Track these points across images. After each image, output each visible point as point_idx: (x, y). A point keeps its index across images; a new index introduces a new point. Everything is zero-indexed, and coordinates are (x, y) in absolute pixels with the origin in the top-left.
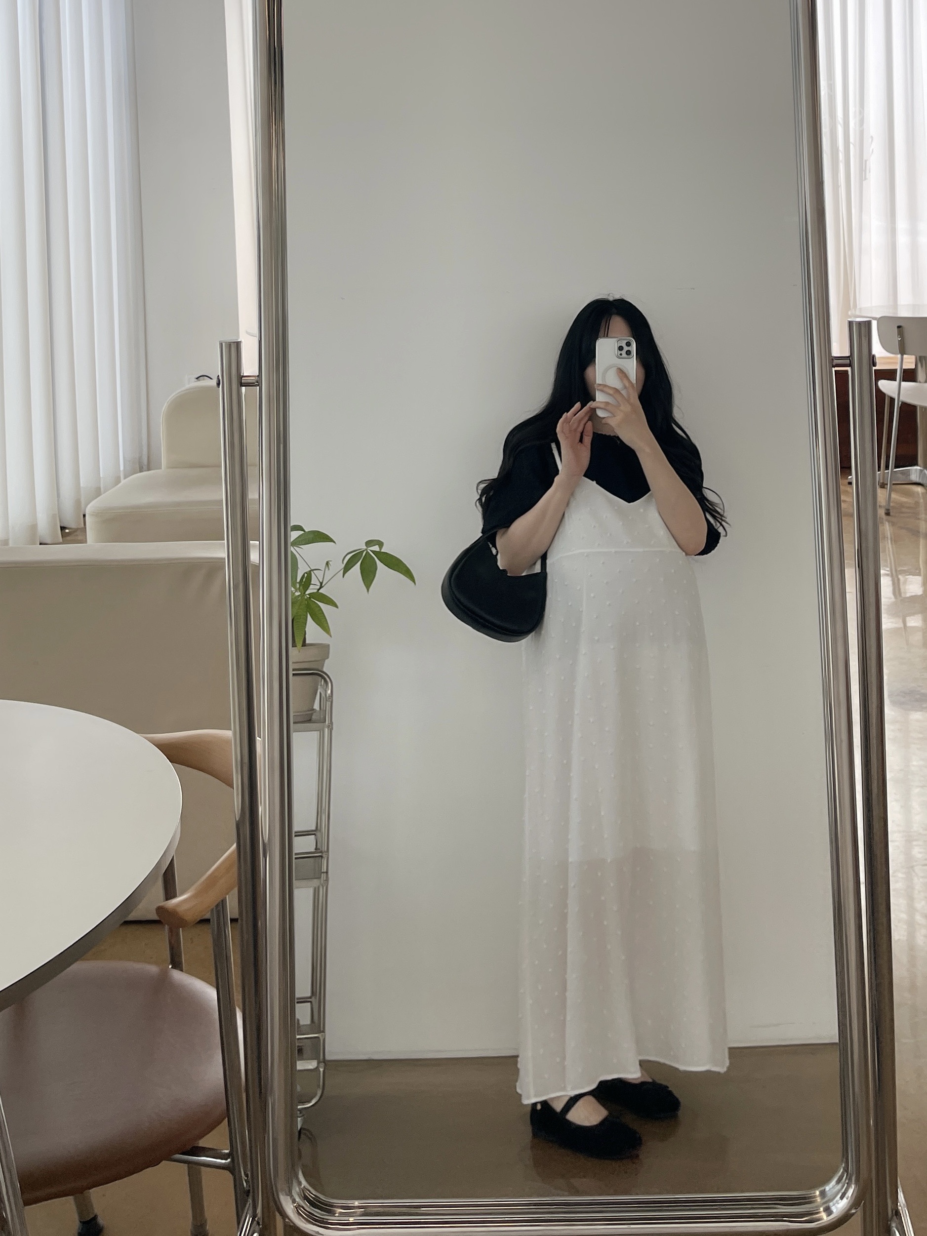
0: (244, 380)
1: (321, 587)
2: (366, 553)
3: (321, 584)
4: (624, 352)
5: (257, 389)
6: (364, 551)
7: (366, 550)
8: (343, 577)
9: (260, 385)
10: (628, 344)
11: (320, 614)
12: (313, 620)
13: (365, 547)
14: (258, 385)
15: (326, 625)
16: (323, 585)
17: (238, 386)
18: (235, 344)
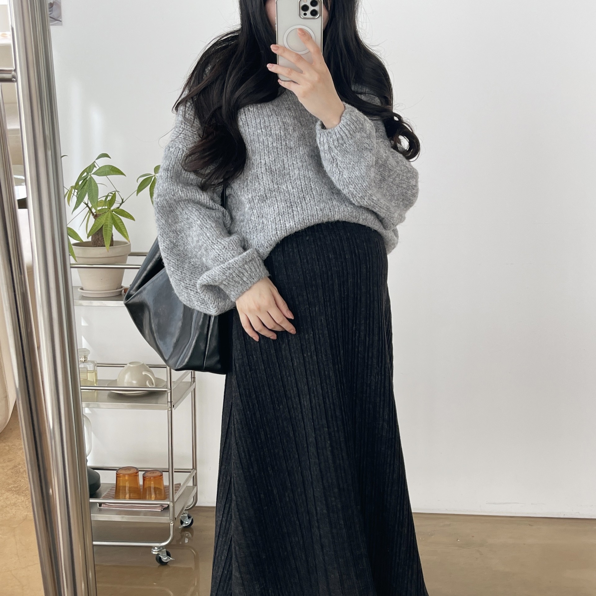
1: (123, 202)
2: (154, 178)
3: (123, 200)
6: (153, 176)
7: (155, 176)
8: (137, 195)
11: (121, 225)
12: (116, 229)
13: (154, 174)
15: (125, 233)
16: (124, 201)
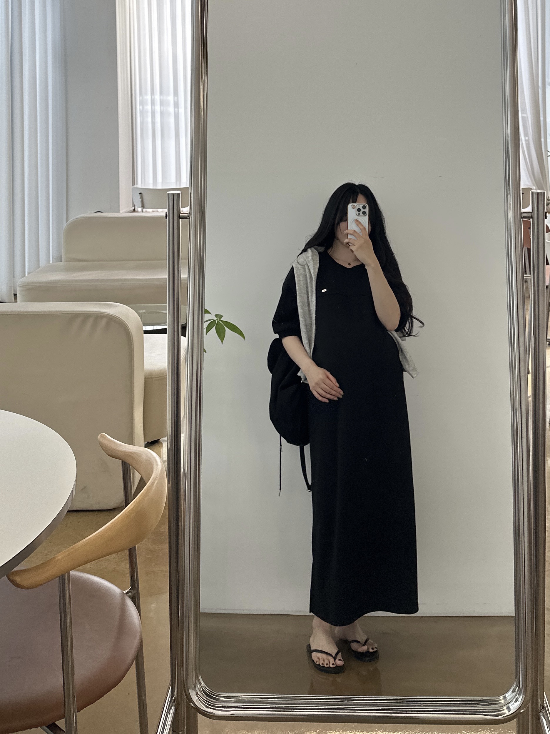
0: (181, 215)
2: (218, 321)
5: (188, 221)
14: (189, 218)
17: (178, 218)
18: (177, 194)
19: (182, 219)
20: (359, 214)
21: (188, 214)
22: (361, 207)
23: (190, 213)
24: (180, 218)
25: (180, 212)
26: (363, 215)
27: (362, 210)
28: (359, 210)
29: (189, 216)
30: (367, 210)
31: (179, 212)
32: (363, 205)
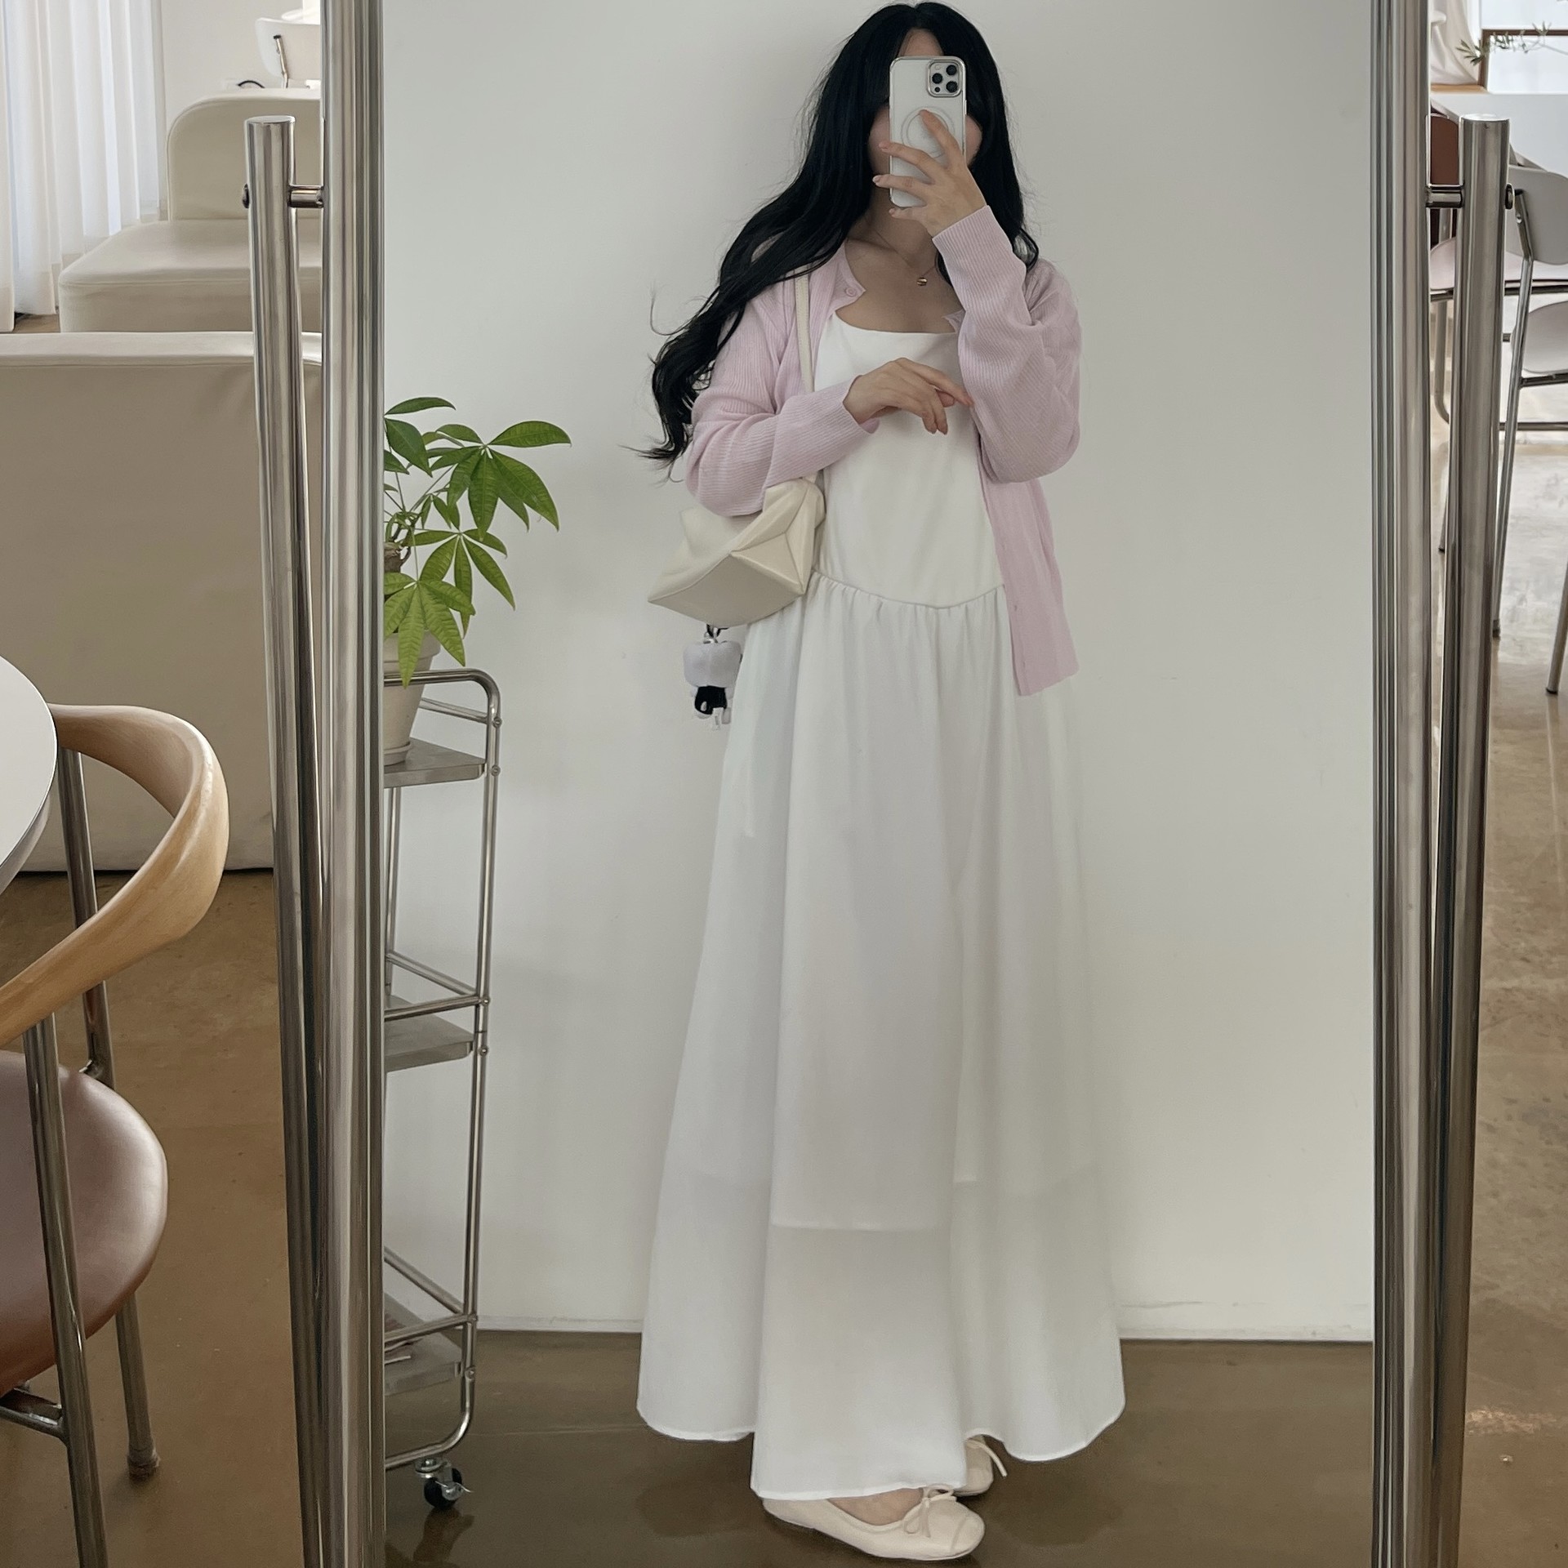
0: (294, 197)
4: (942, 86)
5: (319, 212)
9: (326, 205)
10: (952, 70)
14: (322, 206)
17: (284, 204)
18: (279, 126)
19: (299, 209)
20: (937, 90)
21: (319, 191)
22: (941, 69)
23: (322, 188)
24: (291, 204)
25: (291, 184)
26: (947, 92)
27: (947, 79)
28: (937, 78)
29: (320, 200)
30: (961, 77)
31: (287, 182)
32: (947, 65)
